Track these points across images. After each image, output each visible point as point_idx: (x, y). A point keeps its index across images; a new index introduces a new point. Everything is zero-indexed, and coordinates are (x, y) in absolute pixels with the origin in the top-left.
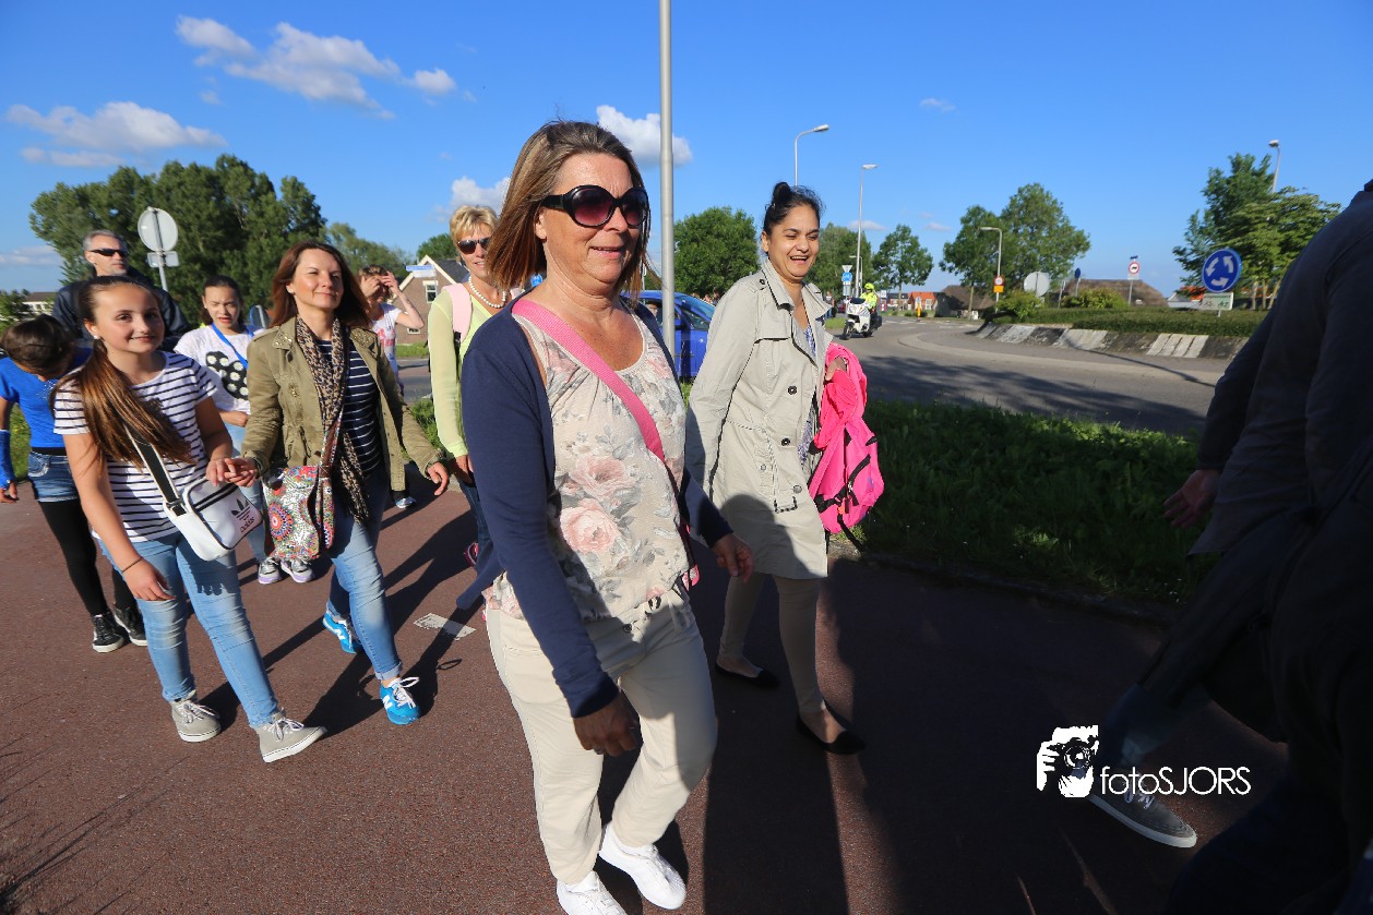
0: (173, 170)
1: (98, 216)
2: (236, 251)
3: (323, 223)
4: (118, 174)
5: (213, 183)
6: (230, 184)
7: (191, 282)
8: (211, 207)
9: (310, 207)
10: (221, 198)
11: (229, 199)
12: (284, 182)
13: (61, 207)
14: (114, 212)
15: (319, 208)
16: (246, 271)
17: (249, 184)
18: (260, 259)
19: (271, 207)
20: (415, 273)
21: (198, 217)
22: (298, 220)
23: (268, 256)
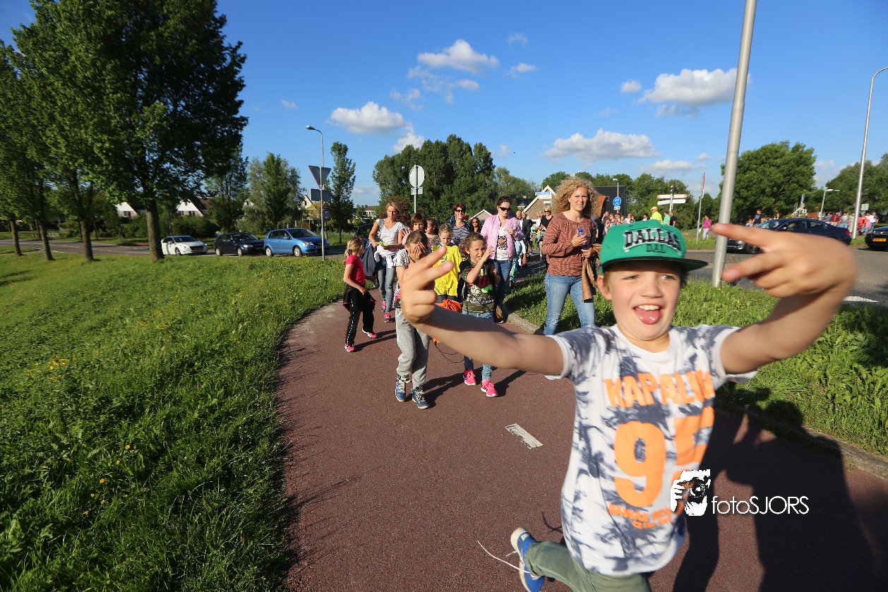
0: (427, 145)
1: (397, 169)
3: (494, 168)
4: (405, 149)
5: (443, 149)
6: (451, 150)
7: (427, 201)
8: (440, 163)
9: (488, 159)
10: (447, 158)
11: (451, 159)
12: (477, 146)
13: (384, 167)
14: (403, 167)
15: (492, 159)
16: (452, 195)
17: (460, 149)
19: (468, 161)
20: (540, 196)
21: (435, 168)
22: (481, 167)
23: (463, 187)
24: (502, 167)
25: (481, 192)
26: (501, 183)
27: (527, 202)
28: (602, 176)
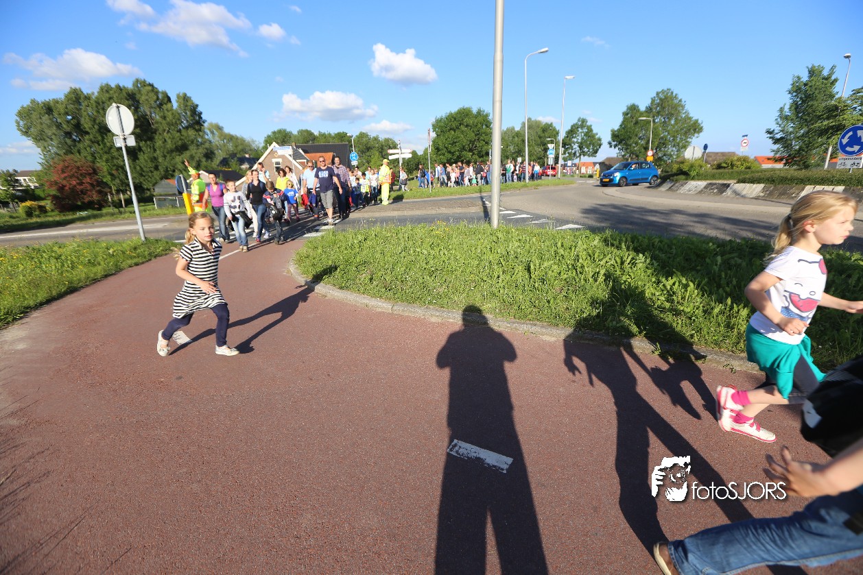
0: (106, 89)
1: (59, 120)
2: (148, 142)
3: (204, 122)
4: (70, 93)
5: (131, 98)
6: (143, 98)
9: (195, 112)
10: (137, 108)
11: (145, 109)
12: (178, 96)
13: (35, 116)
14: (70, 117)
15: (201, 113)
16: (155, 155)
17: (155, 98)
18: (165, 148)
19: (170, 114)
22: (187, 121)
23: (170, 145)
24: (214, 122)
25: (193, 150)
26: (215, 140)
27: (252, 161)
28: (324, 134)
